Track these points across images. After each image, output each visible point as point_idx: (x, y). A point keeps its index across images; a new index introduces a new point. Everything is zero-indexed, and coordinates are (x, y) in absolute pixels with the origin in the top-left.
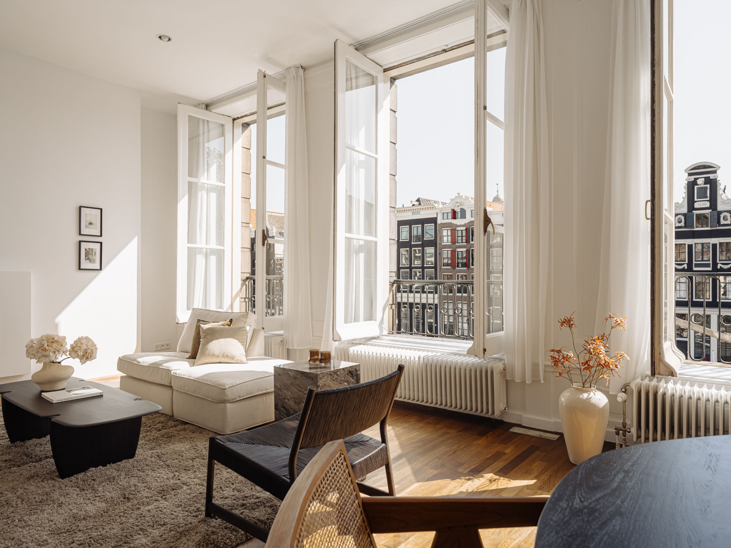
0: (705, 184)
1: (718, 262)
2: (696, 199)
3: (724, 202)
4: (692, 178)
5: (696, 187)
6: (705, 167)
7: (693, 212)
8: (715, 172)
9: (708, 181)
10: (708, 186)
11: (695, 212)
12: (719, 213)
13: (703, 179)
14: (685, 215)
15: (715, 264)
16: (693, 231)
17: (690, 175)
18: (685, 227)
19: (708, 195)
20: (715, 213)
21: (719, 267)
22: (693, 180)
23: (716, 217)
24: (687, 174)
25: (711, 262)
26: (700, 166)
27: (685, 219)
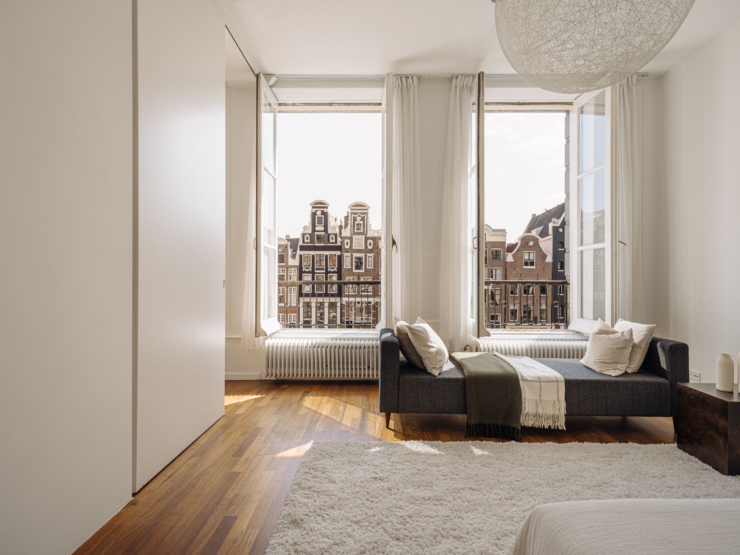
0: (322, 215)
1: (328, 267)
2: (316, 225)
3: (331, 228)
4: (314, 210)
5: (316, 216)
6: (321, 203)
7: (315, 233)
8: (326, 208)
9: (323, 213)
10: (323, 216)
11: (316, 233)
12: (329, 235)
13: (320, 212)
14: (310, 234)
15: (327, 268)
16: (315, 246)
17: (313, 207)
18: (310, 243)
19: (323, 222)
20: (327, 235)
21: (329, 271)
22: (315, 211)
23: (327, 237)
24: (311, 207)
25: (324, 267)
26: (319, 203)
27: (310, 237)
